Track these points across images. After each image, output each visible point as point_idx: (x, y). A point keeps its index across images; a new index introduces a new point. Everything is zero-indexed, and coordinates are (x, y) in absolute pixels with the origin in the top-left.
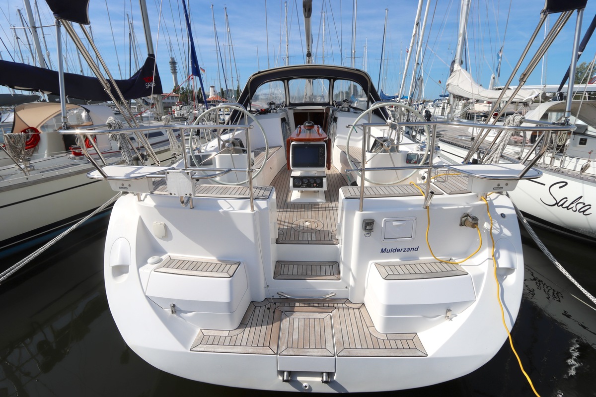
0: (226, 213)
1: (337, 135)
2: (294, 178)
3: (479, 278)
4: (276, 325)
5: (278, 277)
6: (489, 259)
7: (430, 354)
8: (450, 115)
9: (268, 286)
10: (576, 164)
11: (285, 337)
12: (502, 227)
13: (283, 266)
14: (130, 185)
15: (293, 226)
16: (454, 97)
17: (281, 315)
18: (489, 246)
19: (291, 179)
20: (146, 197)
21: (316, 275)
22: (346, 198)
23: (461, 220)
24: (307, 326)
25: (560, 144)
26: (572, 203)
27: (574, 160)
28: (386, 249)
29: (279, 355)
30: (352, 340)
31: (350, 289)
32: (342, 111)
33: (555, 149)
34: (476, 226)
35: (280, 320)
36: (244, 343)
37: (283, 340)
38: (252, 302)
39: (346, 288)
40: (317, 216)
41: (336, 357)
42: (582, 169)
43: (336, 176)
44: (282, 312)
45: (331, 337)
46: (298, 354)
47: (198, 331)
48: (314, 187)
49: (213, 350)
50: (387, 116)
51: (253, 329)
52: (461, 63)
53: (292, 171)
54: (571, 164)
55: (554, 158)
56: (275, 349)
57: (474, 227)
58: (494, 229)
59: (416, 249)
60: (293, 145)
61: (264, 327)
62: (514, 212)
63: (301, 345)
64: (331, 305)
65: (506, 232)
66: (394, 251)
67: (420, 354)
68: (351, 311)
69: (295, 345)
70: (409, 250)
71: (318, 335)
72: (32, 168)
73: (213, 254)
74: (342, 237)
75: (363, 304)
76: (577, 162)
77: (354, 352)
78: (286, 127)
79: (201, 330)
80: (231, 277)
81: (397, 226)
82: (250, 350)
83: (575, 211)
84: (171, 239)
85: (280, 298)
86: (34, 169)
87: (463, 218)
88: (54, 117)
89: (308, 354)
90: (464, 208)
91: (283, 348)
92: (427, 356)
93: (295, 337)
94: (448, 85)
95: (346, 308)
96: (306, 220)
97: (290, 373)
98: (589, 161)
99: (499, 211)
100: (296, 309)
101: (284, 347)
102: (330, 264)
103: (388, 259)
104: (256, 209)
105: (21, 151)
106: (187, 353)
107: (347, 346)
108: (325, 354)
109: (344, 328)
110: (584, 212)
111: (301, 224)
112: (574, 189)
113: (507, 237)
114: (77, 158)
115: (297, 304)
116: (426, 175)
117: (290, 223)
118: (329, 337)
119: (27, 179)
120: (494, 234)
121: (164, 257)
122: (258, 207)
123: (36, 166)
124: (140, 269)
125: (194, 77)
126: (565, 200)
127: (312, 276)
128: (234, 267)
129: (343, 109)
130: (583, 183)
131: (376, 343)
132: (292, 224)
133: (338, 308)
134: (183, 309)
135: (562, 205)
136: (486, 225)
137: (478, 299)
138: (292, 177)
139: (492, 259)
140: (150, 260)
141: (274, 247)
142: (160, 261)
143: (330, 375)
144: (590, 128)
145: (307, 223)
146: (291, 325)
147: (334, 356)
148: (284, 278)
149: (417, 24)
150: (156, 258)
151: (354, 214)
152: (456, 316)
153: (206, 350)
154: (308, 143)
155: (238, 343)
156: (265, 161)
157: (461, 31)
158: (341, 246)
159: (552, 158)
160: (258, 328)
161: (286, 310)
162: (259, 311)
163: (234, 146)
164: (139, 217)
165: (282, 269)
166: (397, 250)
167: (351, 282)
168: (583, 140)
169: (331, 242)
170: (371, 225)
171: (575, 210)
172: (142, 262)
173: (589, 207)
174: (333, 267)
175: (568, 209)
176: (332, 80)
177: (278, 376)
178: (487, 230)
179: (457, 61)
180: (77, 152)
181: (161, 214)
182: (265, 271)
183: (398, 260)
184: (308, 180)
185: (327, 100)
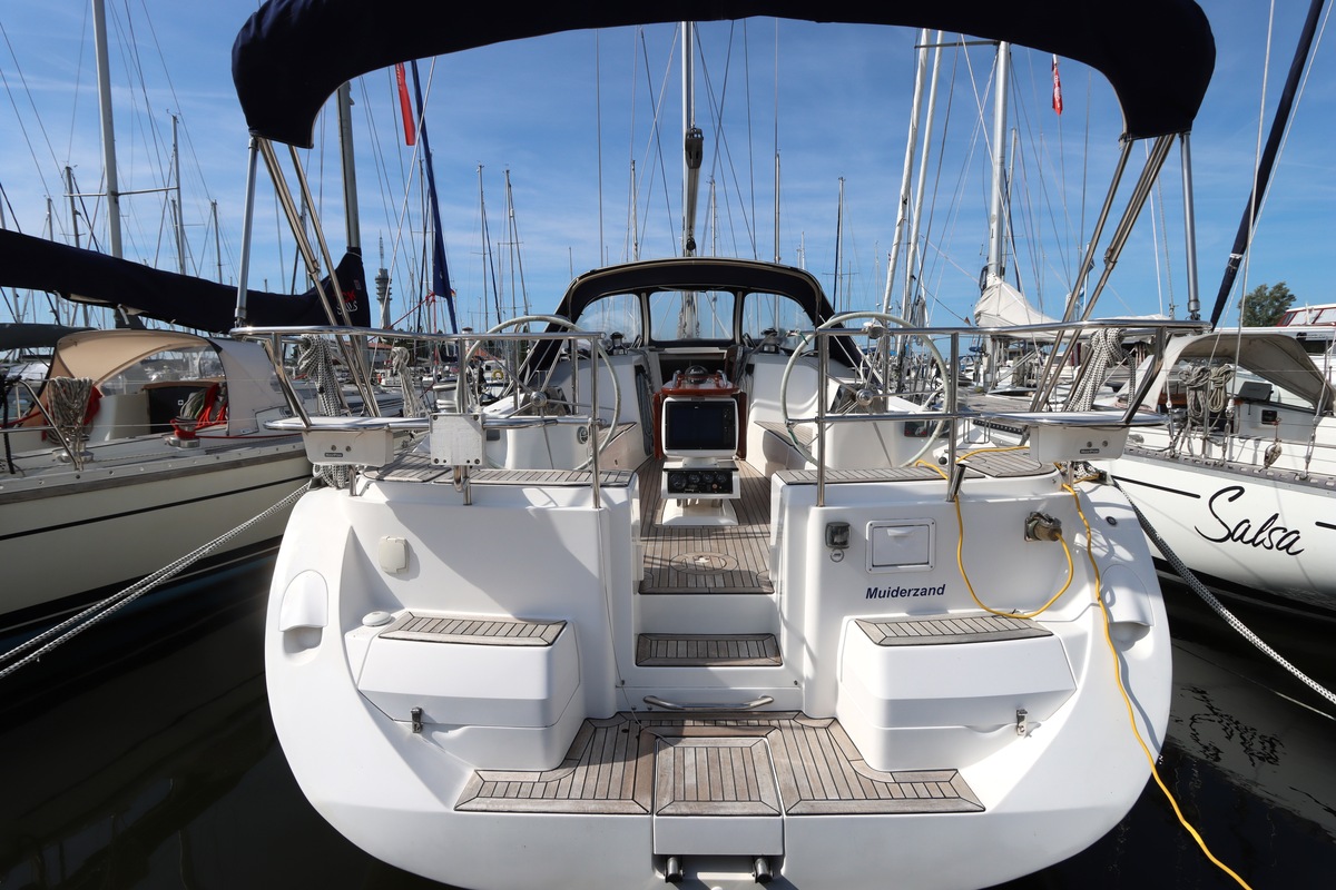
0: (542, 513)
1: (755, 401)
2: (671, 472)
3: (1077, 642)
4: (645, 760)
5: (646, 662)
6: (1093, 604)
7: (991, 806)
8: (988, 376)
9: (623, 682)
10: (1256, 450)
11: (667, 782)
12: (1112, 542)
13: (654, 643)
14: (348, 449)
15: (672, 564)
16: (993, 340)
17: (655, 745)
18: (1092, 581)
19: (665, 476)
20: (367, 486)
21: (729, 658)
22: (789, 484)
23: (1027, 527)
24: (714, 761)
25: (1215, 410)
26: (1261, 531)
27: (1250, 443)
28: (876, 589)
29: (657, 815)
30: (816, 785)
31: (804, 686)
32: (764, 352)
33: (1207, 421)
34: (1057, 534)
35: (654, 750)
36: (576, 793)
37: (662, 788)
38: (587, 719)
39: (796, 683)
40: (722, 547)
41: (785, 817)
42: (1266, 458)
43: (757, 482)
44: (657, 737)
45: (770, 781)
46: (699, 812)
47: (470, 773)
48: (713, 491)
49: (507, 808)
50: (857, 359)
51: (594, 769)
52: (1001, 272)
53: (665, 459)
54: (1245, 451)
55: (1208, 439)
56: (646, 804)
57: (1055, 539)
58: (1096, 546)
59: (940, 591)
60: (668, 403)
61: (619, 766)
62: (1133, 515)
63: (704, 795)
64: (763, 722)
65: (1122, 553)
66: (895, 594)
67: (970, 806)
68: (810, 734)
69: (691, 796)
70: (925, 592)
71: (741, 777)
72: (89, 458)
73: (505, 605)
74: (782, 577)
75: (835, 719)
76: (1257, 447)
77: (824, 806)
78: (645, 383)
79: (476, 771)
80: (549, 645)
81: (896, 537)
82: (592, 806)
83: (1271, 548)
84: (416, 575)
85: (650, 711)
86: (92, 461)
87: (1030, 522)
88: (121, 373)
89: (722, 812)
90: (1030, 501)
91: (664, 801)
92: (984, 810)
93: (691, 780)
94: (979, 314)
95: (798, 728)
96: (702, 555)
97: (682, 860)
98: (1277, 440)
99: (1103, 513)
100: (686, 731)
101: (667, 800)
102: (757, 637)
103: (883, 612)
104: (603, 504)
105: (77, 415)
106: (448, 815)
107: (806, 795)
108: (760, 811)
109: (796, 763)
110: (1287, 547)
111: (690, 561)
112: (1259, 502)
113: (1124, 564)
114: (185, 443)
115: (689, 723)
116: (947, 456)
117: (666, 560)
118: (764, 780)
119: (78, 477)
120: (1098, 557)
121: (397, 615)
122: (608, 500)
123: (98, 454)
124: (348, 636)
125: (437, 297)
126: (1246, 525)
127: (719, 658)
128: (554, 629)
129: (766, 349)
130: (1276, 487)
131: (870, 789)
132: (670, 561)
133: (780, 728)
134: (438, 721)
135: (1241, 537)
136: (1080, 540)
137: (1080, 686)
138: (666, 470)
139: (1098, 605)
140: (369, 618)
141: (635, 599)
142: (389, 621)
143: (773, 862)
144: (1275, 388)
145: (702, 560)
146: (679, 763)
147: (780, 814)
148: (657, 663)
149: (905, 202)
150: (381, 615)
151: (807, 513)
152: (1039, 726)
153: (491, 808)
154: (699, 400)
155: (563, 793)
156: (606, 444)
157: (995, 212)
158: (780, 597)
159: (1204, 440)
160: (606, 767)
161: (664, 733)
162: (605, 737)
163: (549, 398)
164: (348, 529)
165: (652, 648)
166: (900, 592)
167: (807, 669)
168: (1269, 415)
169: (758, 590)
170: (842, 533)
171: (1269, 545)
172: (351, 621)
173: (1295, 536)
174: (765, 643)
175: (1255, 545)
176: (740, 294)
177: (654, 871)
178: (1081, 549)
179: (993, 269)
180: (186, 429)
181: (400, 520)
182: (616, 653)
183: (904, 615)
184: (701, 477)
185: (728, 336)
